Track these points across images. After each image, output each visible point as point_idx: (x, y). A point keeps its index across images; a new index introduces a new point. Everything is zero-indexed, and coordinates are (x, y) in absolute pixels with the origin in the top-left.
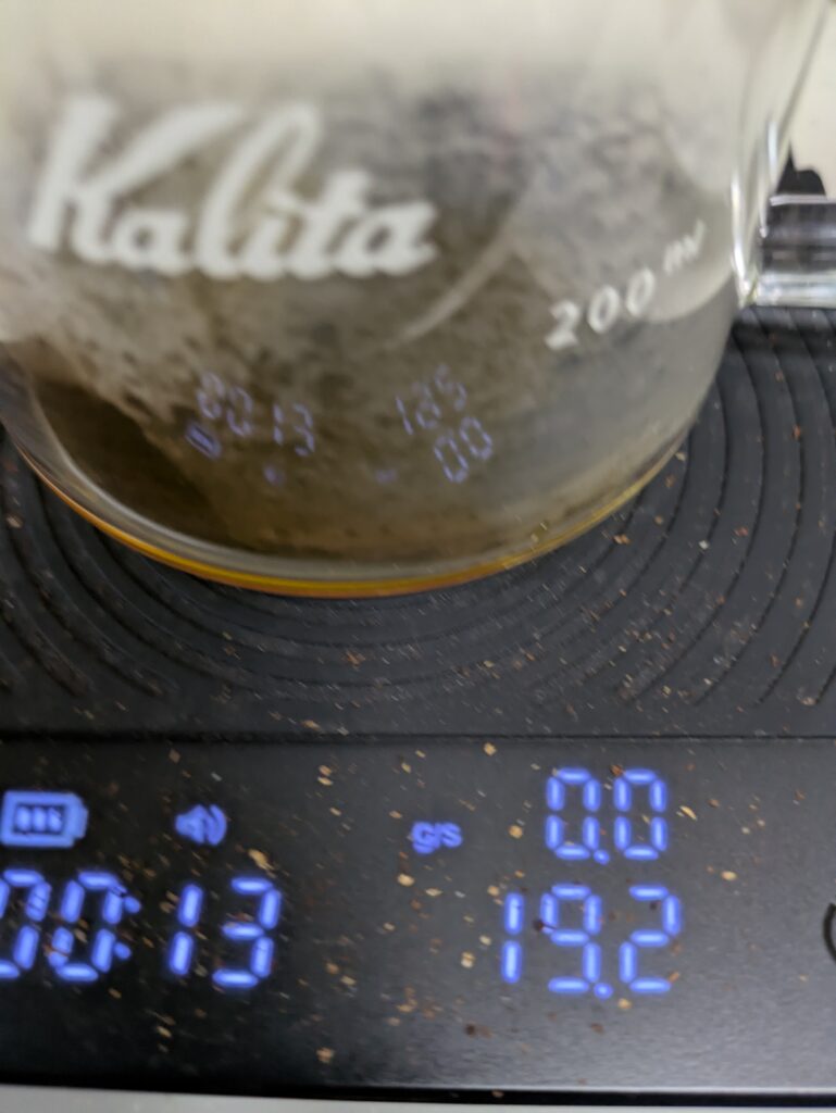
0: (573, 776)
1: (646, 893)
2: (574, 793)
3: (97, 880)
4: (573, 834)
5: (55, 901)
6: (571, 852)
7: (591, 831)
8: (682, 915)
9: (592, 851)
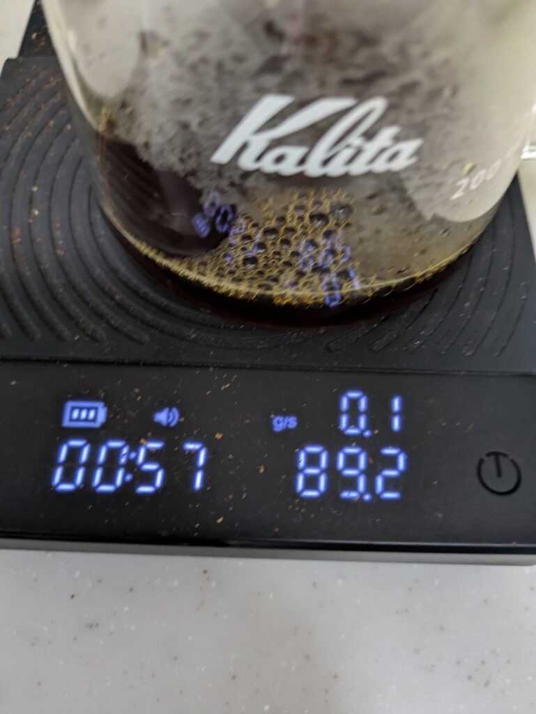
0: (354, 395)
1: (389, 451)
2: (354, 403)
3: (114, 444)
4: (353, 422)
5: (94, 454)
6: (352, 431)
7: (362, 421)
8: (407, 462)
9: (363, 431)
